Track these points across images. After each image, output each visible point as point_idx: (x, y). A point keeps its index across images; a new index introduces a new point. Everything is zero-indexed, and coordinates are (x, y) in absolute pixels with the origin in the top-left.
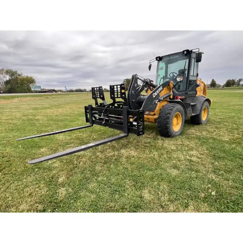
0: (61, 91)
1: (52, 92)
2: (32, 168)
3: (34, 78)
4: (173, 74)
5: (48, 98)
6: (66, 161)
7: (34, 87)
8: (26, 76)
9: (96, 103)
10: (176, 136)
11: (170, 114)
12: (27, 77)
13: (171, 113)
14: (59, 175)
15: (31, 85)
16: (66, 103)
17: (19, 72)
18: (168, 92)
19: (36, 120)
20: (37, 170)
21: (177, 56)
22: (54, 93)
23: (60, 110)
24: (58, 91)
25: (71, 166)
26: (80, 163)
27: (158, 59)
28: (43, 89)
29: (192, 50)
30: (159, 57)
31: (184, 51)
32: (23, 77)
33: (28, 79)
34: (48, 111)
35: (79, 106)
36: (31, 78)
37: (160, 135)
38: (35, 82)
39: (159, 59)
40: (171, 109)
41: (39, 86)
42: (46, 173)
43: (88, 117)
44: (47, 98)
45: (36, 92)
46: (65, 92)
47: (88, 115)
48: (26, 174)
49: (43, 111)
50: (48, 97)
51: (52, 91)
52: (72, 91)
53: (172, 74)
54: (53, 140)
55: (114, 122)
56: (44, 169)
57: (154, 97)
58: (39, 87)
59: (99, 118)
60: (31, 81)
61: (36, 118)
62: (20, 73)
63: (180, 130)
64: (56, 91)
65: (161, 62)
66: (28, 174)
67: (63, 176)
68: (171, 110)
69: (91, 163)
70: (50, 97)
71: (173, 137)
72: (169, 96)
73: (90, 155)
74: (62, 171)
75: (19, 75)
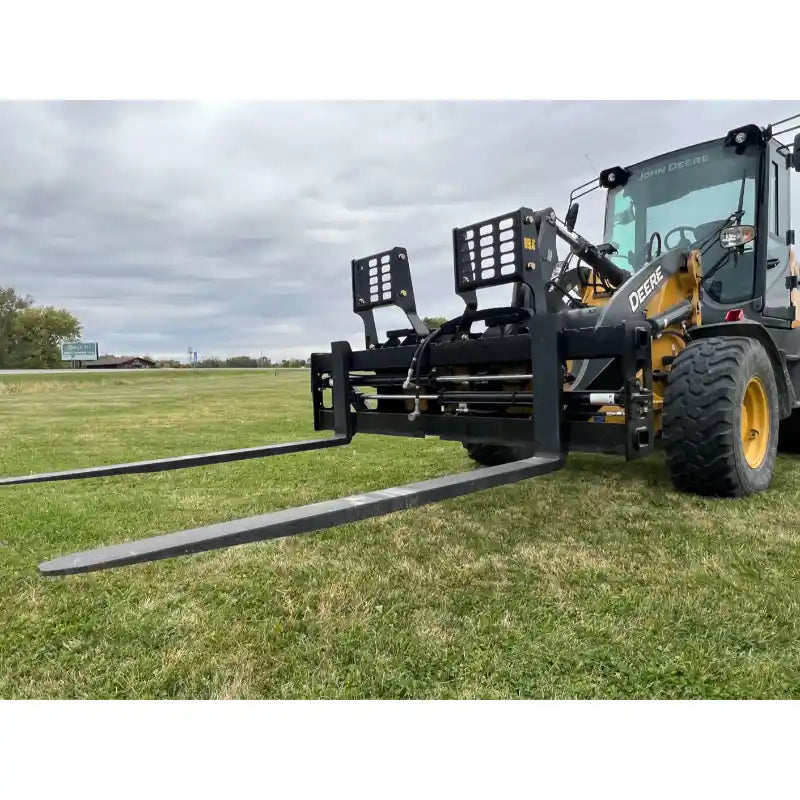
0: (172, 364)
1: (139, 367)
2: (49, 635)
3: (73, 316)
4: (682, 235)
5: (125, 384)
6: (235, 601)
7: (71, 347)
8: (47, 308)
9: (371, 336)
10: (758, 491)
11: (728, 377)
12: (51, 312)
13: (736, 373)
14: (209, 675)
15: (61, 343)
16: (198, 395)
17: (21, 294)
18: (680, 298)
19: (75, 444)
20: (75, 643)
21: (702, 159)
22: (146, 370)
23: (176, 415)
24: (162, 364)
25: (273, 624)
26: (315, 608)
27: (611, 178)
28: (106, 357)
29: (770, 127)
30: (617, 170)
31: (733, 134)
32: (33, 310)
33: (54, 318)
34: (127, 418)
35: (249, 403)
36: (64, 315)
37: (671, 486)
38: (76, 332)
39: (615, 179)
40: (732, 355)
41: (92, 345)
42: (130, 663)
43: (327, 403)
44: (121, 384)
45: (79, 364)
46: (188, 366)
47: (327, 393)
48: (14, 665)
49: (106, 418)
50: (124, 381)
51: (138, 363)
52: (214, 364)
53: (678, 233)
54: (158, 511)
55: (469, 406)
56: (119, 637)
57: (634, 308)
58: (93, 348)
59: (380, 400)
60: (64, 326)
61: (77, 438)
62: (24, 298)
63: (767, 463)
64: (152, 364)
65: (622, 192)
66: (22, 667)
67: (231, 678)
68: (729, 359)
69: (379, 608)
70: (130, 382)
71: (747, 494)
72: (689, 316)
73: (363, 568)
74: (226, 648)
75: (21, 305)
